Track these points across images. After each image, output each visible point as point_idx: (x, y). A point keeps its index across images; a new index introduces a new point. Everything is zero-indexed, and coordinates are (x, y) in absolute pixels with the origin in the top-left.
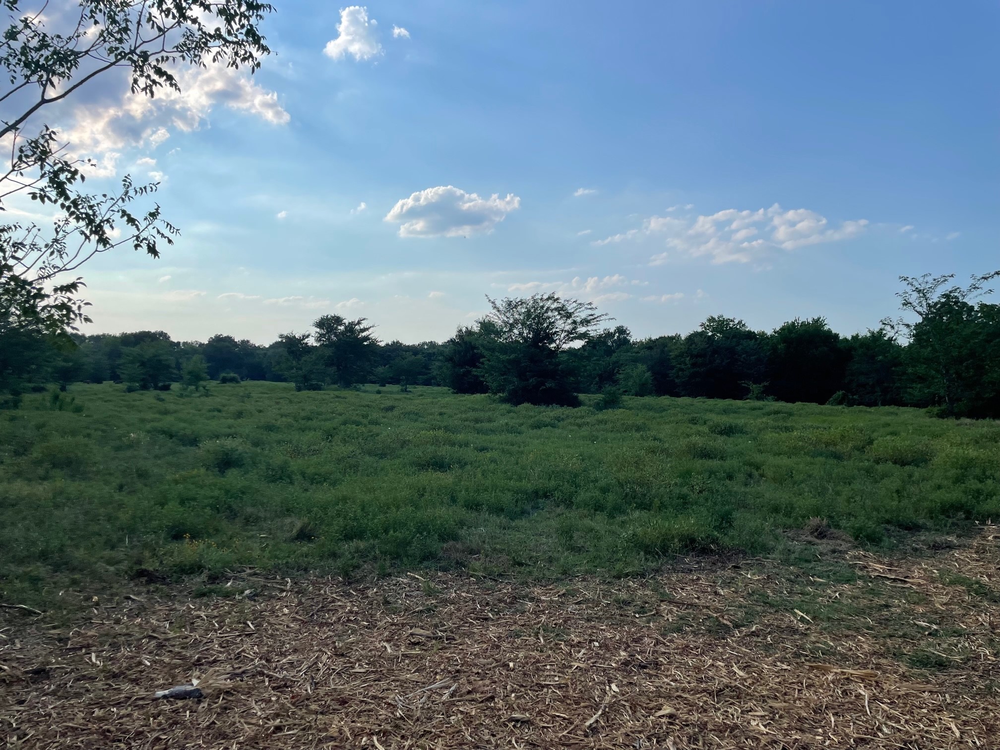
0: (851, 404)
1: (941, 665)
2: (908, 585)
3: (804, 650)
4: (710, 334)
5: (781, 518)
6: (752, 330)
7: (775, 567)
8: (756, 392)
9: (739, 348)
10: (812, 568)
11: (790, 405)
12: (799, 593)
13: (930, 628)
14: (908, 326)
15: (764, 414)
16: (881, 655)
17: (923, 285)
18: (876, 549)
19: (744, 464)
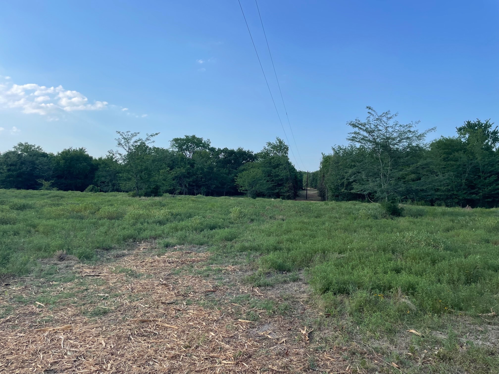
0: (96, 191)
1: (105, 313)
2: (99, 277)
3: (35, 323)
4: (20, 153)
5: (42, 253)
6: (46, 152)
7: (32, 281)
8: (47, 185)
9: (37, 162)
10: (53, 278)
11: (65, 192)
12: (41, 293)
13: (104, 296)
14: (120, 154)
15: (48, 198)
16: (77, 315)
17: (127, 136)
18: (88, 262)
19: (27, 226)
